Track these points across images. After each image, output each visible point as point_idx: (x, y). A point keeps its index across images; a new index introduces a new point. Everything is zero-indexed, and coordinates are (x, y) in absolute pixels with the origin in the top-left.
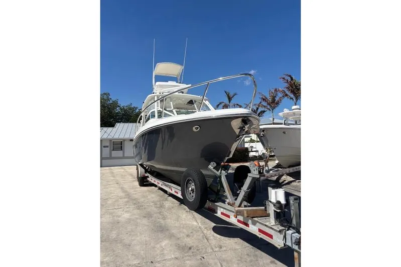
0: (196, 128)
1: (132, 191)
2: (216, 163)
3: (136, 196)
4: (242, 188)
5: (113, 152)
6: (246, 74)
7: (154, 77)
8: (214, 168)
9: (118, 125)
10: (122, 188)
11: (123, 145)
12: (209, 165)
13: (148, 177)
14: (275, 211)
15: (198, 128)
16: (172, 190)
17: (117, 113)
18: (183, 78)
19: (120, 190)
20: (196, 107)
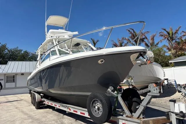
0: (101, 61)
1: (32, 113)
2: (113, 87)
3: (37, 117)
4: (141, 104)
5: (7, 84)
6: (141, 22)
7: (46, 26)
8: (112, 91)
9: (10, 63)
10: (22, 112)
11: (15, 79)
12: (108, 88)
13: (44, 101)
14: (177, 119)
15: (103, 61)
16: (70, 110)
17: (6, 54)
18: (68, 27)
19: (21, 113)
20: (83, 48)
